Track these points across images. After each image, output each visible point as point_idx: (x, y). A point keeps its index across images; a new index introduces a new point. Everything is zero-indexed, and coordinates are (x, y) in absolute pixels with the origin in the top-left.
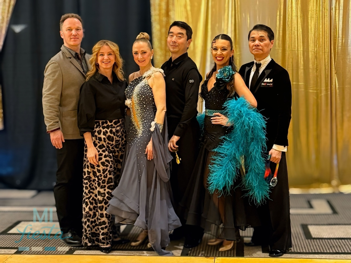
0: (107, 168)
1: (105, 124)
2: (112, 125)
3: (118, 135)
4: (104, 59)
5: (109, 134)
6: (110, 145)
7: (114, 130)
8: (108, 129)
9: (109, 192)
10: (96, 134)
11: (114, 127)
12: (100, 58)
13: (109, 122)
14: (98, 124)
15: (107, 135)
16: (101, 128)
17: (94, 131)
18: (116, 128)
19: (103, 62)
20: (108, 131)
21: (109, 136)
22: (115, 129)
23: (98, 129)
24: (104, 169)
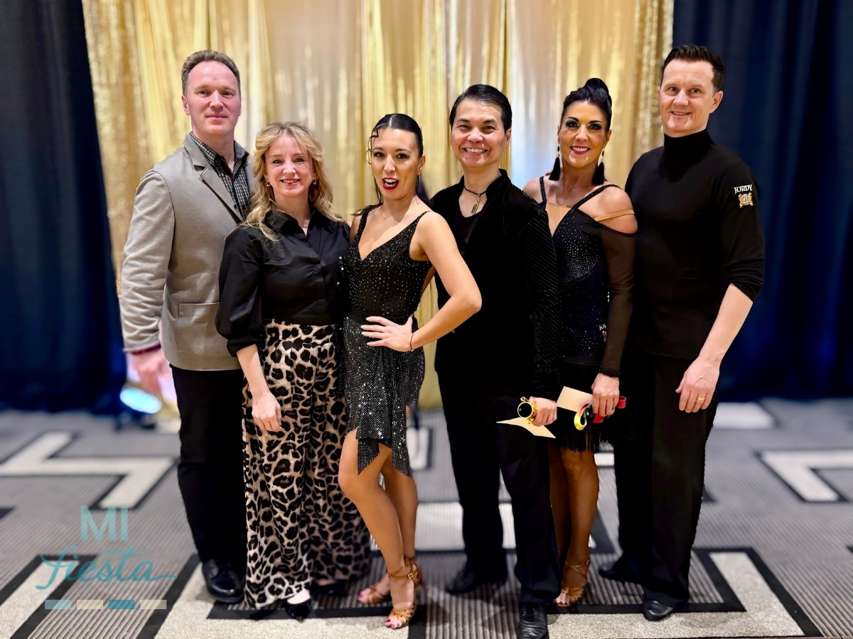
0: (280, 439)
1: (291, 336)
2: (309, 340)
3: (325, 361)
4: (284, 172)
5: (299, 361)
6: (302, 388)
7: (313, 351)
8: (298, 350)
9: (277, 491)
10: (268, 359)
11: (315, 345)
12: (273, 170)
13: (303, 332)
14: (274, 335)
15: (296, 362)
16: (281, 347)
17: (264, 351)
18: (320, 346)
19: (282, 181)
20: (298, 353)
21: (300, 366)
22: (316, 349)
23: (272, 349)
24: (273, 441)
